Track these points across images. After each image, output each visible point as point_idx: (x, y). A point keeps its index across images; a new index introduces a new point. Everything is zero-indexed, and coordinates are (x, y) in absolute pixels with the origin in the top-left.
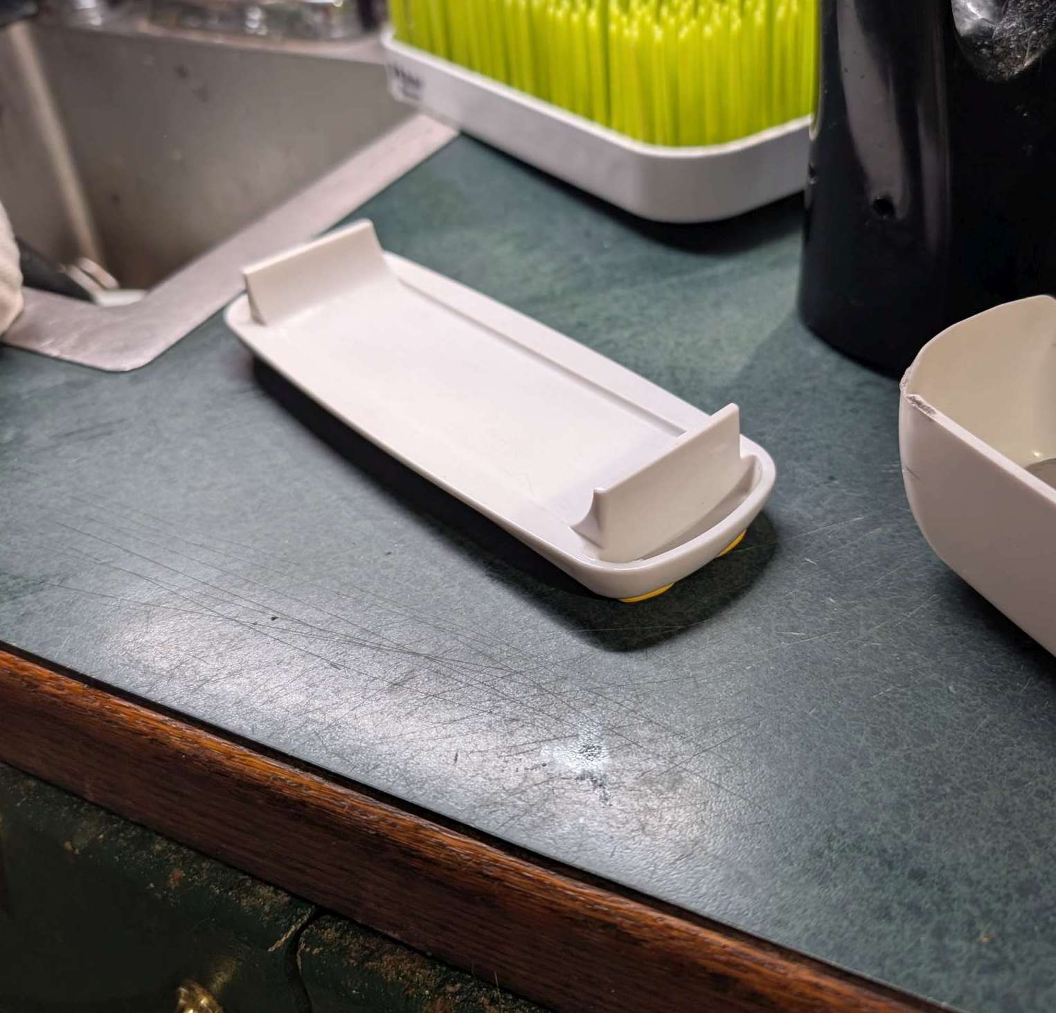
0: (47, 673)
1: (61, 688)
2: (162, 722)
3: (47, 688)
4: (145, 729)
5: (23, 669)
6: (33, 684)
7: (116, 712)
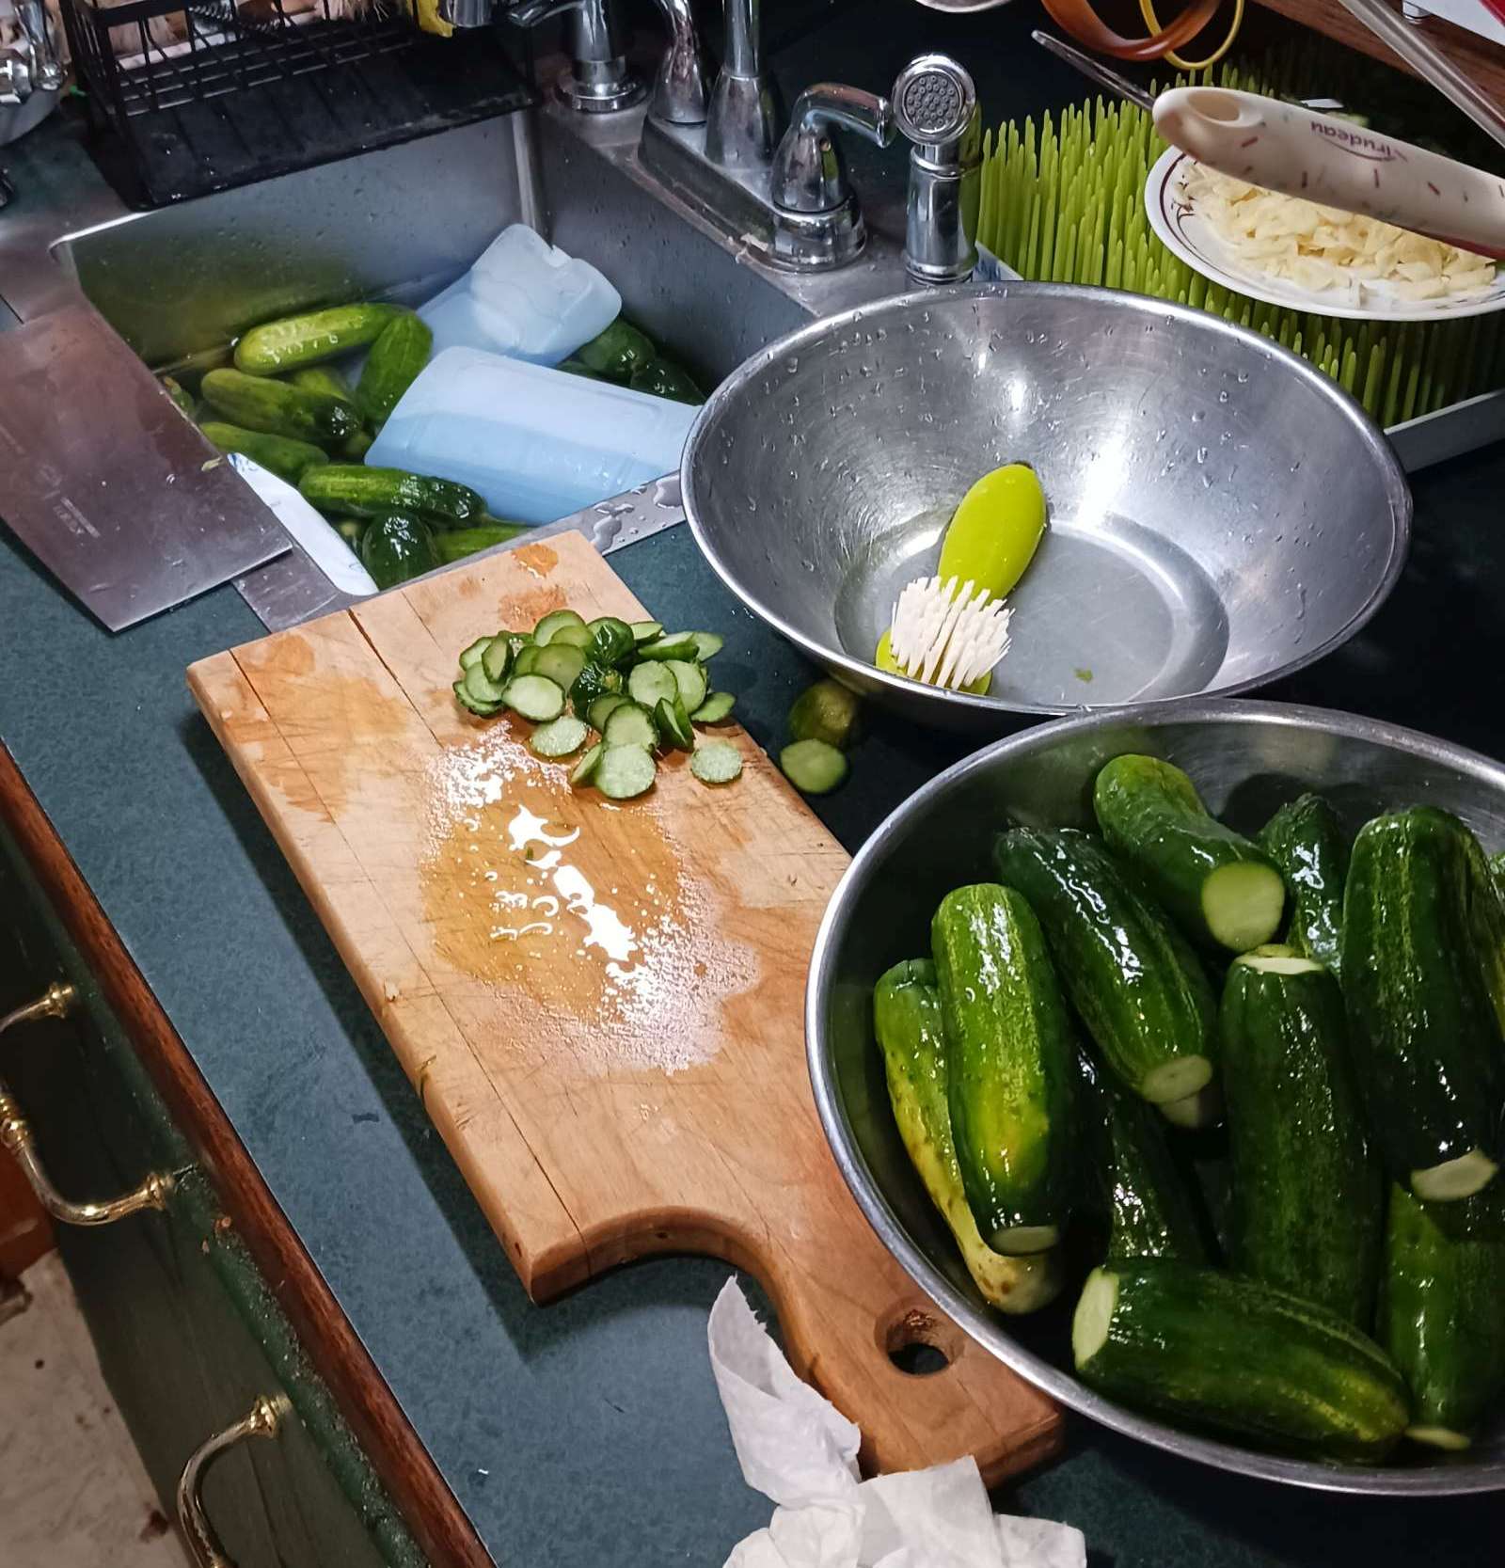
0: (106, 930)
1: (109, 945)
2: (147, 999)
3: (102, 940)
4: (135, 998)
5: (96, 919)
6: (96, 932)
7: (127, 977)
